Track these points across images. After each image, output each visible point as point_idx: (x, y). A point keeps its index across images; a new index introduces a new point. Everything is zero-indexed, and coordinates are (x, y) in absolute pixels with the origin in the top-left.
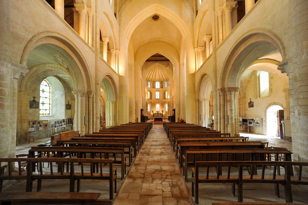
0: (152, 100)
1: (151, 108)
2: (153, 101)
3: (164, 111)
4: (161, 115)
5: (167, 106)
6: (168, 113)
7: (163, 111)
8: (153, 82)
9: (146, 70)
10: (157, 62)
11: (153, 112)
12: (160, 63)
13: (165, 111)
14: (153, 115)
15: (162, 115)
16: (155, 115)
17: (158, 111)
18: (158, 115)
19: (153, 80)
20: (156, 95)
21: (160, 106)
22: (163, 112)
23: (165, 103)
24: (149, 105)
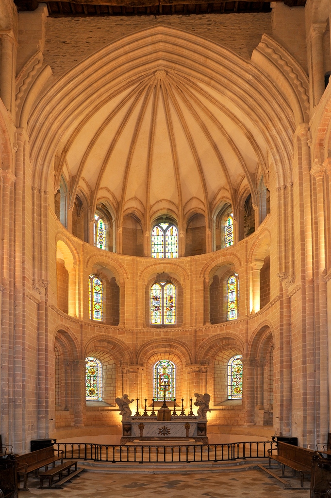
0: (121, 332)
1: (111, 381)
2: (126, 340)
3: (211, 405)
4: (193, 430)
5: (235, 364)
6: (243, 414)
7: (203, 403)
8: (130, 226)
9: (58, 74)
10: (160, 18)
11: (124, 405)
12: (191, 29)
13: (222, 401)
14: (127, 427)
15: (202, 427)
16: (141, 427)
17: (165, 404)
18: (164, 431)
19: (131, 205)
20: (153, 303)
21: (180, 372)
22: (204, 408)
23: (221, 349)
24: (92, 363)
